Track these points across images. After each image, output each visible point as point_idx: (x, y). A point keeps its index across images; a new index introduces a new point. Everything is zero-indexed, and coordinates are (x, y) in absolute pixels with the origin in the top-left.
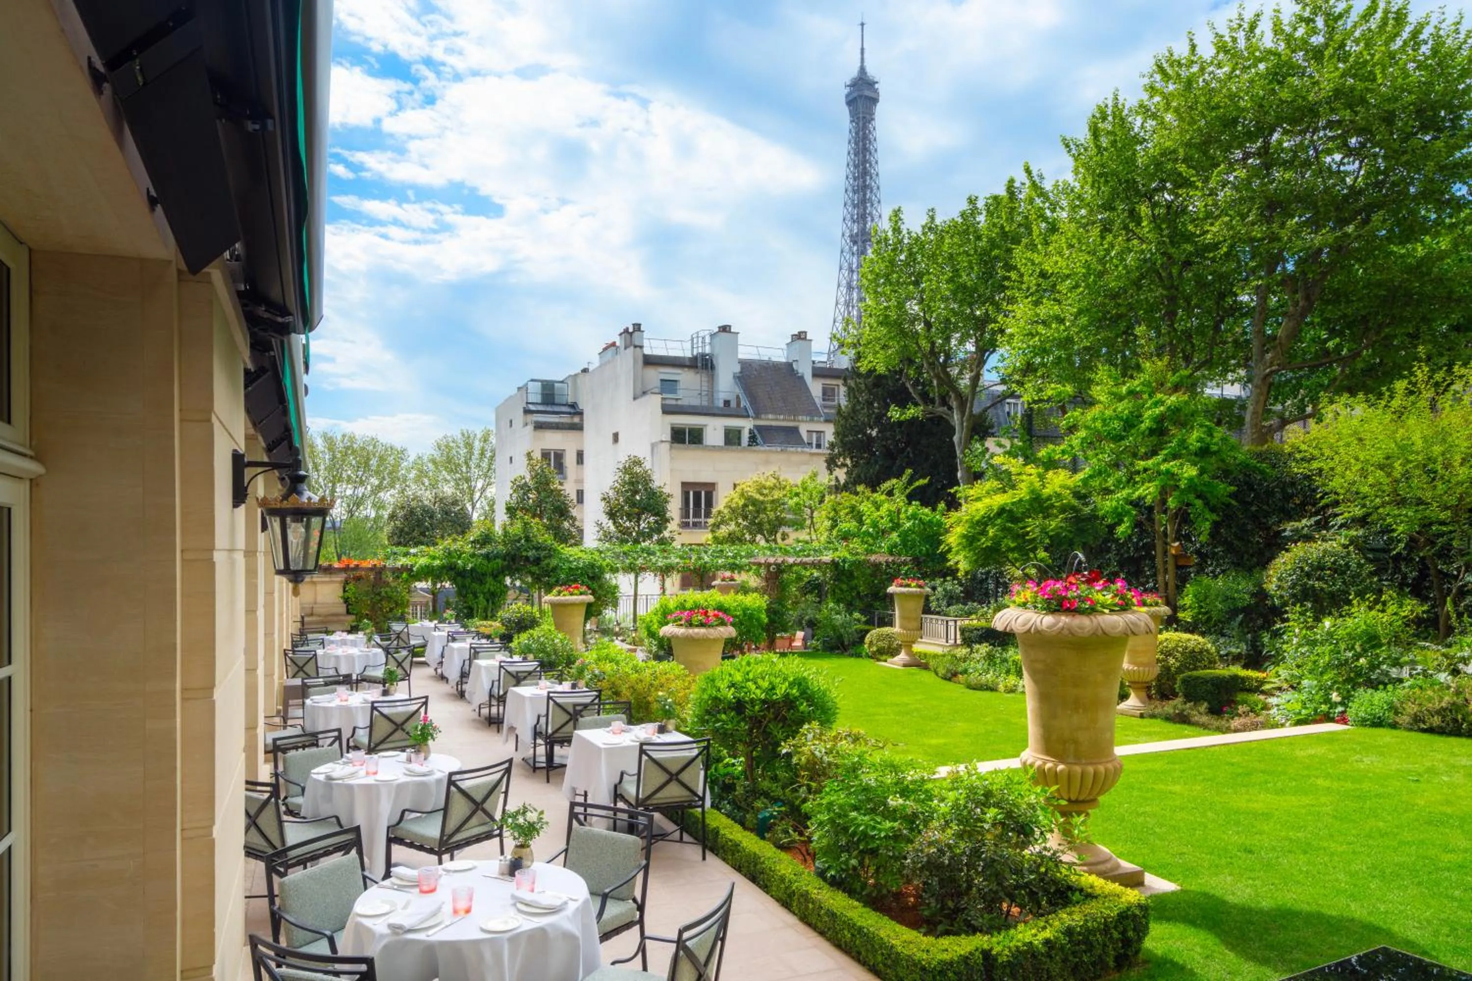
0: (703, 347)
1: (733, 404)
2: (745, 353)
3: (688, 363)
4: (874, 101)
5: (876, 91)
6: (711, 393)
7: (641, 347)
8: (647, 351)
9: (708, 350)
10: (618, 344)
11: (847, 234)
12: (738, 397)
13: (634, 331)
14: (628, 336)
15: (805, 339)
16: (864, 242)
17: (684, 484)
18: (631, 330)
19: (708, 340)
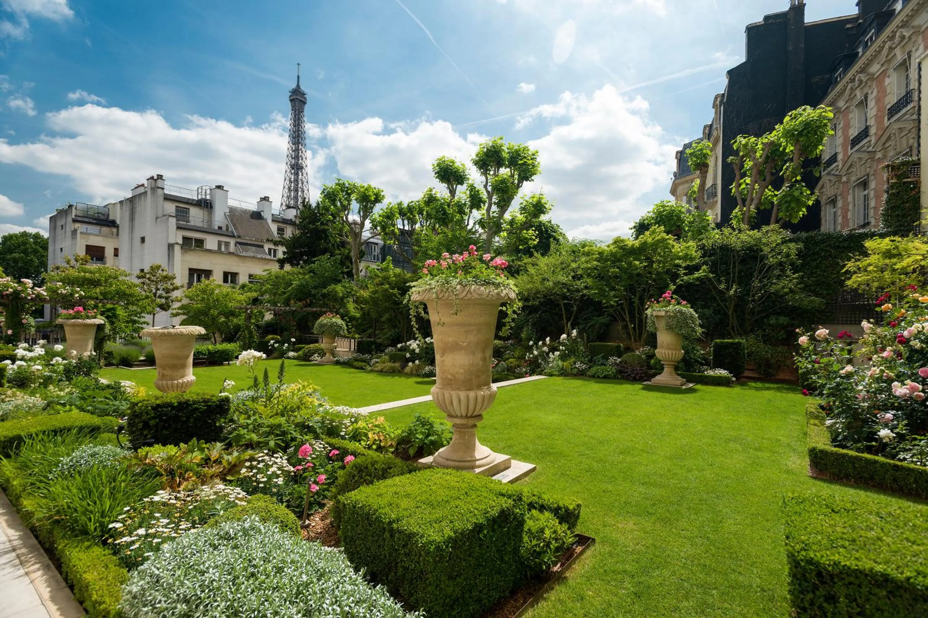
0: (206, 195)
1: (224, 229)
2: (232, 203)
3: (194, 203)
4: (305, 103)
5: (305, 98)
6: (210, 221)
7: (163, 189)
8: (166, 192)
9: (208, 197)
10: (146, 186)
11: (289, 163)
12: (227, 225)
13: (158, 179)
14: (153, 181)
15: (268, 201)
16: (298, 169)
17: (190, 270)
18: (155, 178)
19: (208, 192)
